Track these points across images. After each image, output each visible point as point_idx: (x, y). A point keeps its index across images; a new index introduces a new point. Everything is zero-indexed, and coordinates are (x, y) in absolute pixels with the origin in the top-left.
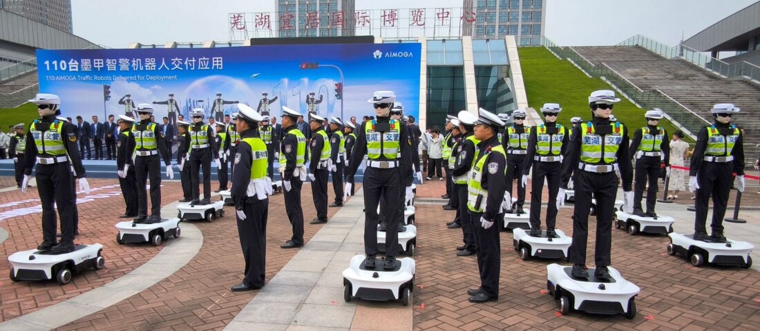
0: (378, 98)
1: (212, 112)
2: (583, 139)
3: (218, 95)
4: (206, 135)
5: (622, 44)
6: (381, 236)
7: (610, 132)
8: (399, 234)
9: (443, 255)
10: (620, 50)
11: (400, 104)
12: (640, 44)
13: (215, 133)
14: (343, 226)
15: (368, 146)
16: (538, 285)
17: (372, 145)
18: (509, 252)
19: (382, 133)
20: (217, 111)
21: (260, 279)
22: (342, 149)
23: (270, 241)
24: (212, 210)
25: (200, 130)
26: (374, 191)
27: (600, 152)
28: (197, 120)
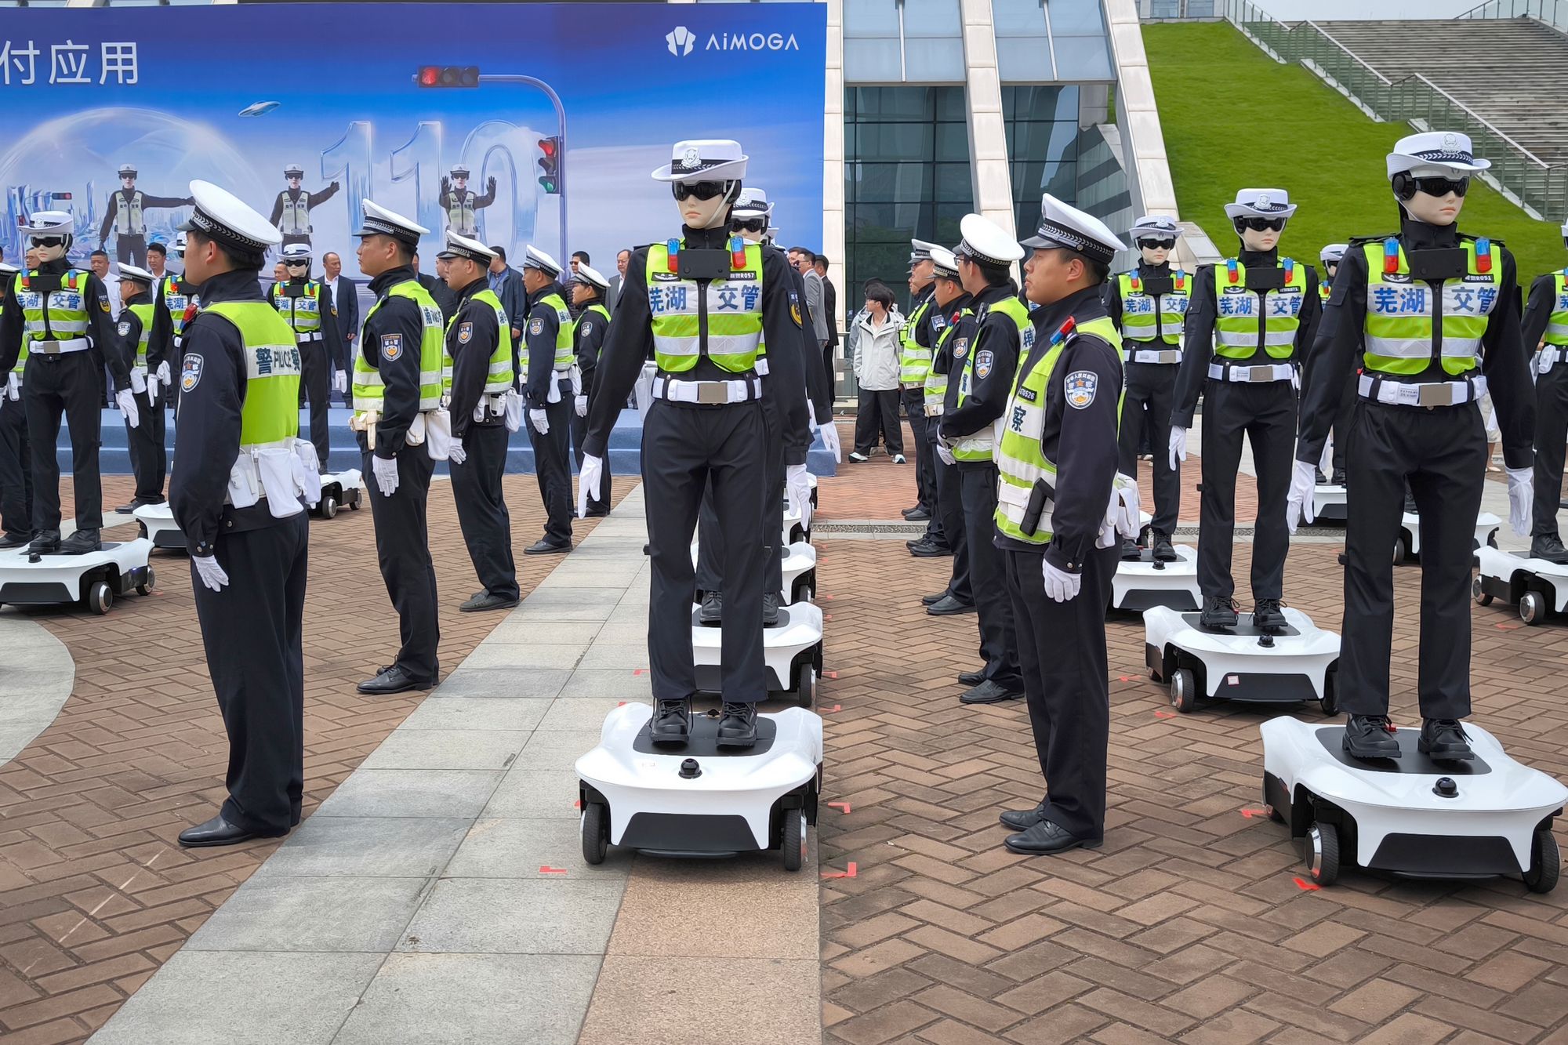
0: (686, 164)
1: (104, 235)
2: (1372, 297)
3: (123, 175)
4: (81, 304)
5: (1478, 14)
6: (707, 643)
7: (1461, 273)
8: (767, 632)
9: (913, 701)
10: (1473, 34)
11: (759, 195)
12: (1534, 15)
13: (114, 307)
14: (573, 615)
15: (655, 329)
16: (1232, 792)
17: (671, 324)
18: (1131, 688)
19: (703, 282)
20: (124, 231)
21: (285, 799)
22: (566, 357)
23: (318, 670)
24: (109, 572)
25: (58, 287)
26: (677, 483)
27: (1429, 338)
28: (46, 254)
